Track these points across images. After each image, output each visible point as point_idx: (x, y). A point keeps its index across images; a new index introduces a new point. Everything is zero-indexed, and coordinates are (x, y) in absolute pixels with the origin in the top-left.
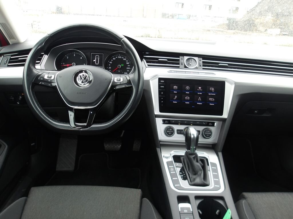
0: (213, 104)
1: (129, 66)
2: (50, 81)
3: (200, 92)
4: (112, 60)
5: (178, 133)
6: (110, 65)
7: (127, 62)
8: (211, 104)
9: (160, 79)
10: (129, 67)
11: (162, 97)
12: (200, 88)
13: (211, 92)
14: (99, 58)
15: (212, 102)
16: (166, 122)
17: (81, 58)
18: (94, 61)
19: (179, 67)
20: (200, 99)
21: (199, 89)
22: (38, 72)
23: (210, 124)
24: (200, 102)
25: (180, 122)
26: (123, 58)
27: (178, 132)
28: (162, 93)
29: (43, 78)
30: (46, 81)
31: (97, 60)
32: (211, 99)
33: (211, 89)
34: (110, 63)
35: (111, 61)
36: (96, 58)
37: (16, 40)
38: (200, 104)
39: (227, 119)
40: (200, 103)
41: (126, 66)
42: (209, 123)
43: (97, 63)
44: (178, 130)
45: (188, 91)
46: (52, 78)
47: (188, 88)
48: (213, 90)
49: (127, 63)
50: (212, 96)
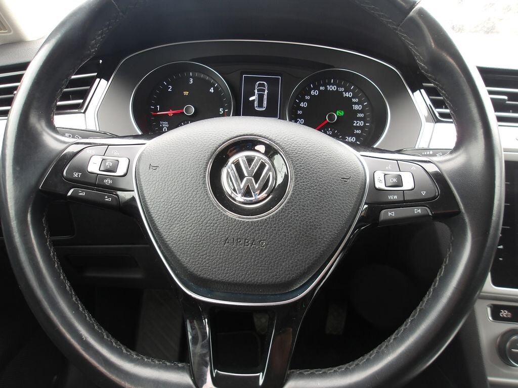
1: (362, 115)
2: (110, 182)
4: (308, 98)
6: (300, 112)
7: (355, 103)
10: (360, 119)
14: (266, 92)
16: (504, 313)
17: (212, 90)
18: (251, 99)
22: (64, 146)
26: (343, 89)
29: (82, 169)
30: (95, 185)
31: (261, 97)
34: (302, 105)
35: (304, 101)
36: (256, 91)
37: (10, 31)
41: (351, 115)
43: (260, 105)
46: (121, 171)
49: (356, 107)
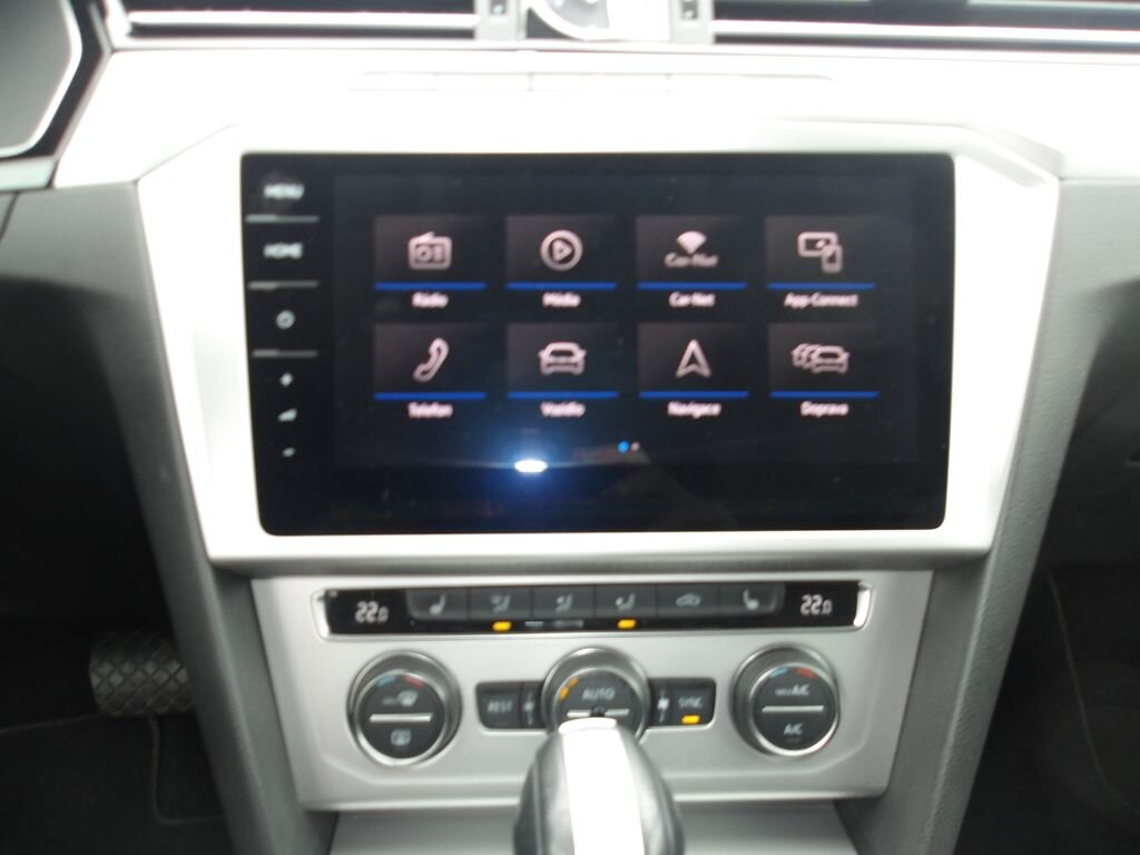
0: (838, 402)
3: (692, 278)
5: (489, 721)
8: (819, 410)
9: (257, 169)
11: (280, 366)
12: (692, 240)
13: (810, 275)
15: (822, 384)
16: (367, 612)
19: (467, 34)
20: (693, 360)
21: (682, 252)
23: (812, 604)
24: (693, 388)
25: (501, 605)
27: (493, 707)
28: (286, 319)
32: (808, 354)
33: (811, 244)
38: (698, 410)
39: (991, 564)
40: (700, 401)
42: (796, 591)
44: (486, 692)
45: (561, 281)
47: (561, 251)
48: (832, 259)
50: (818, 324)
